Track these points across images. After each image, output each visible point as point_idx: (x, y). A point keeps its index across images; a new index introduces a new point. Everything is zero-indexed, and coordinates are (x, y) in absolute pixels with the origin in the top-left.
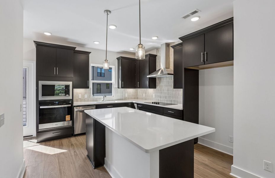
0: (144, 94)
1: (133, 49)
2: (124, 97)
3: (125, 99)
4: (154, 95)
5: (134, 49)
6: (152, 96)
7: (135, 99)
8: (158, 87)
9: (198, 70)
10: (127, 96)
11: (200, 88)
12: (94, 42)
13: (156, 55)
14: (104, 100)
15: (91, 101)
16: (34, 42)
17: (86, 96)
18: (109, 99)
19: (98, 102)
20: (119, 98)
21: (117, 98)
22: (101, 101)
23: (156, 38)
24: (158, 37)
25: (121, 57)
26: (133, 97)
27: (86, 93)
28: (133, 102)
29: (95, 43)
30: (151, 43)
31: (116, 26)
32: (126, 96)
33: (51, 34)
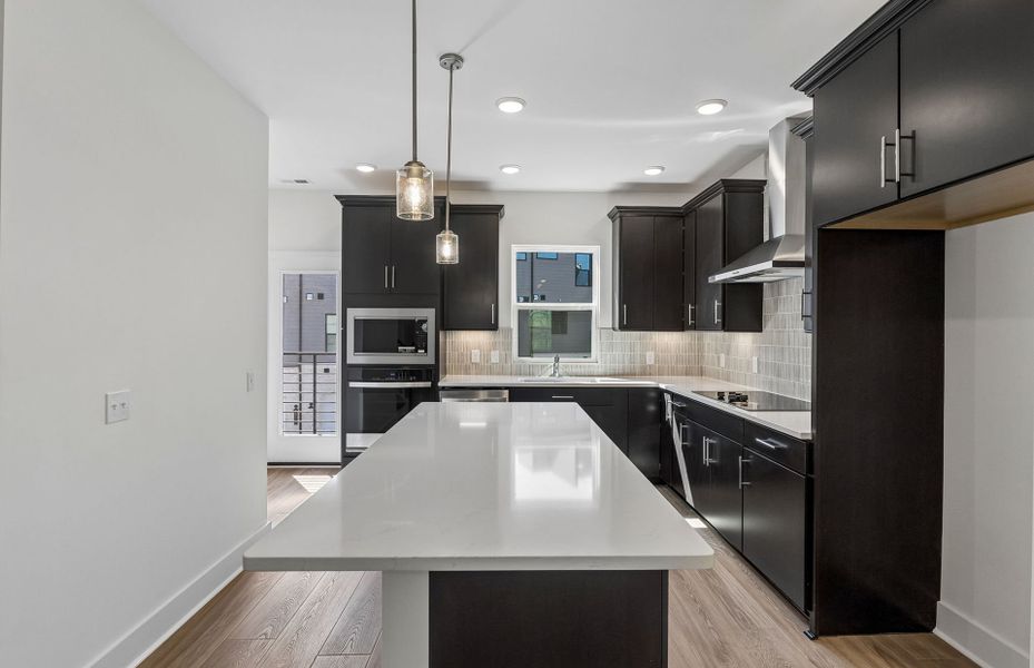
0: (723, 356)
1: (658, 171)
2: (638, 365)
3: (644, 373)
4: (755, 359)
5: (663, 169)
6: (749, 363)
7: (692, 375)
8: (768, 327)
9: (942, 234)
10: (652, 362)
11: (951, 327)
12: (502, 167)
13: (765, 182)
14: (555, 372)
15: (511, 374)
16: (337, 197)
17: (495, 357)
18: (578, 371)
19: (537, 377)
20: (618, 367)
21: (609, 367)
22: (546, 377)
23: (717, 108)
24: (722, 102)
25: (618, 207)
26: (680, 366)
27: (494, 346)
28: (663, 386)
29: (506, 170)
30: (716, 135)
31: (523, 102)
32: (650, 359)
33: (375, 167)
